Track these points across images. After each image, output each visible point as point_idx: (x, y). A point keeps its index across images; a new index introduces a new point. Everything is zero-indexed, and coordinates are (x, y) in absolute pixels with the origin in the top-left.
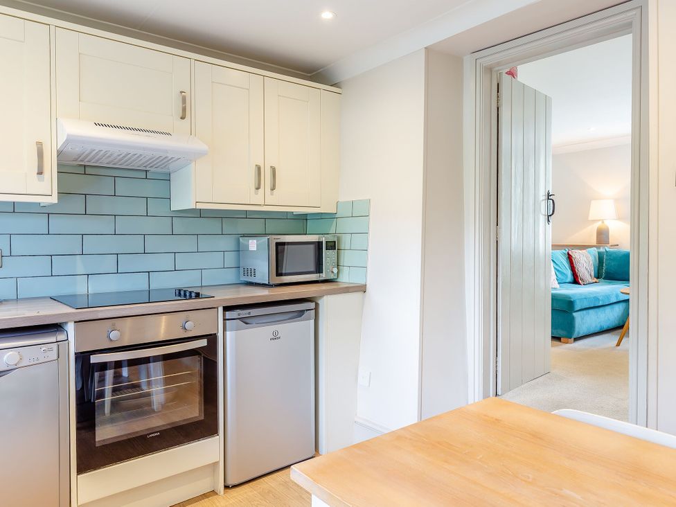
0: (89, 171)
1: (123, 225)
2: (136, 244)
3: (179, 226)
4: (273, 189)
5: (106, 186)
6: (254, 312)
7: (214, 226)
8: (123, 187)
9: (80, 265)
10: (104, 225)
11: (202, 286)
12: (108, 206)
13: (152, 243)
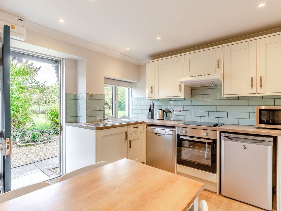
0: (201, 88)
1: (210, 103)
2: (214, 108)
3: (229, 102)
4: (261, 86)
5: (205, 92)
6: (233, 135)
7: (246, 102)
8: (210, 91)
9: (198, 114)
10: (205, 103)
11: (239, 125)
12: (206, 97)
13: (219, 108)
